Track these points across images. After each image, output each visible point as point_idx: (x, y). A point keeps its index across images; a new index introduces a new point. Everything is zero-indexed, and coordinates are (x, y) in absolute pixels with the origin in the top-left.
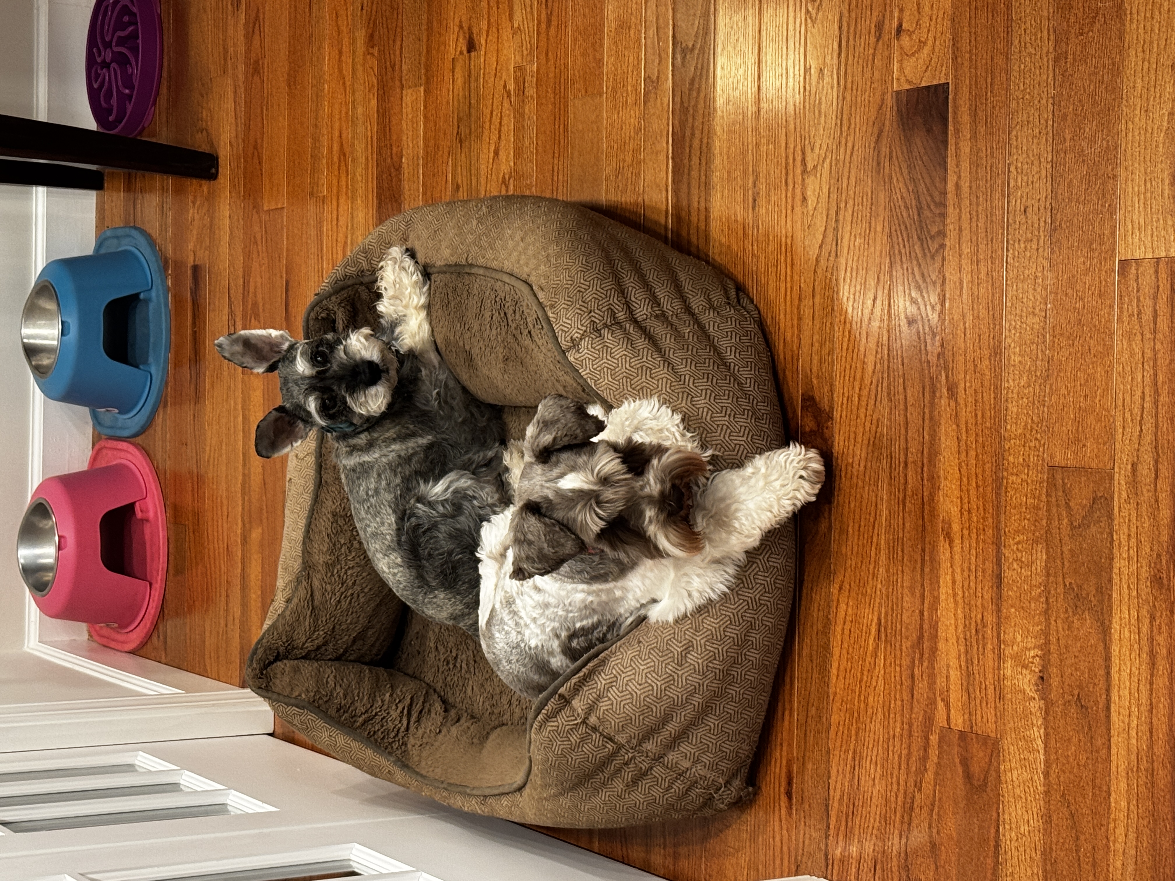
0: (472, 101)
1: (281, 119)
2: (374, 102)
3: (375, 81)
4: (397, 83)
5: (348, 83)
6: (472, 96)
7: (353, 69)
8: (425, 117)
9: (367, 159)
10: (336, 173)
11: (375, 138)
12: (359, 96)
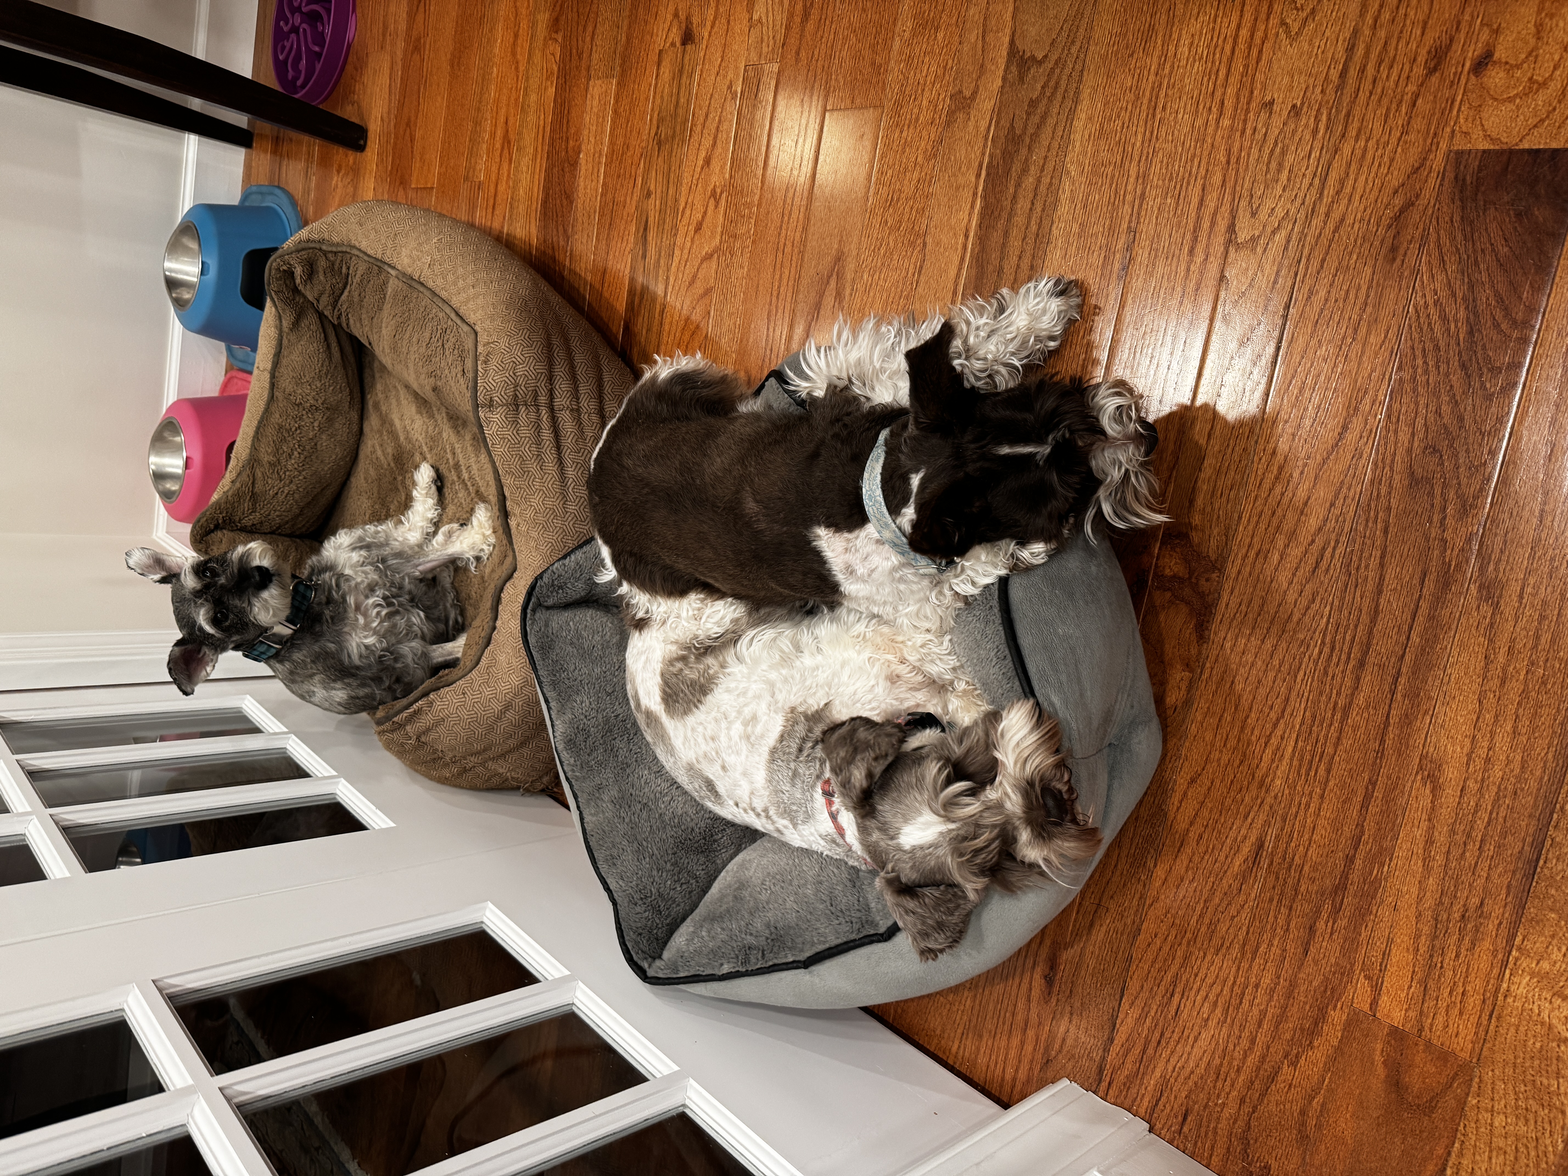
0: (682, 100)
1: (439, 99)
2: (552, 91)
3: (556, 69)
4: (584, 72)
5: (522, 68)
6: (681, 95)
7: (530, 54)
8: (615, 112)
9: (536, 150)
10: (498, 160)
11: (548, 129)
12: (534, 82)
